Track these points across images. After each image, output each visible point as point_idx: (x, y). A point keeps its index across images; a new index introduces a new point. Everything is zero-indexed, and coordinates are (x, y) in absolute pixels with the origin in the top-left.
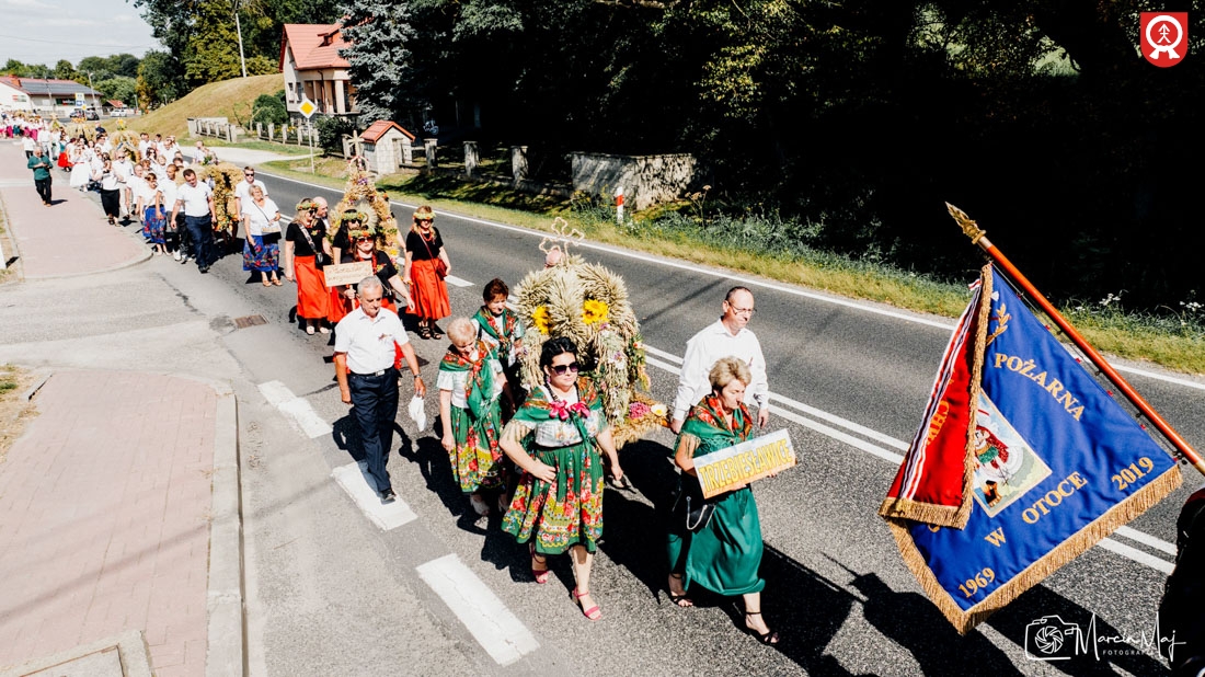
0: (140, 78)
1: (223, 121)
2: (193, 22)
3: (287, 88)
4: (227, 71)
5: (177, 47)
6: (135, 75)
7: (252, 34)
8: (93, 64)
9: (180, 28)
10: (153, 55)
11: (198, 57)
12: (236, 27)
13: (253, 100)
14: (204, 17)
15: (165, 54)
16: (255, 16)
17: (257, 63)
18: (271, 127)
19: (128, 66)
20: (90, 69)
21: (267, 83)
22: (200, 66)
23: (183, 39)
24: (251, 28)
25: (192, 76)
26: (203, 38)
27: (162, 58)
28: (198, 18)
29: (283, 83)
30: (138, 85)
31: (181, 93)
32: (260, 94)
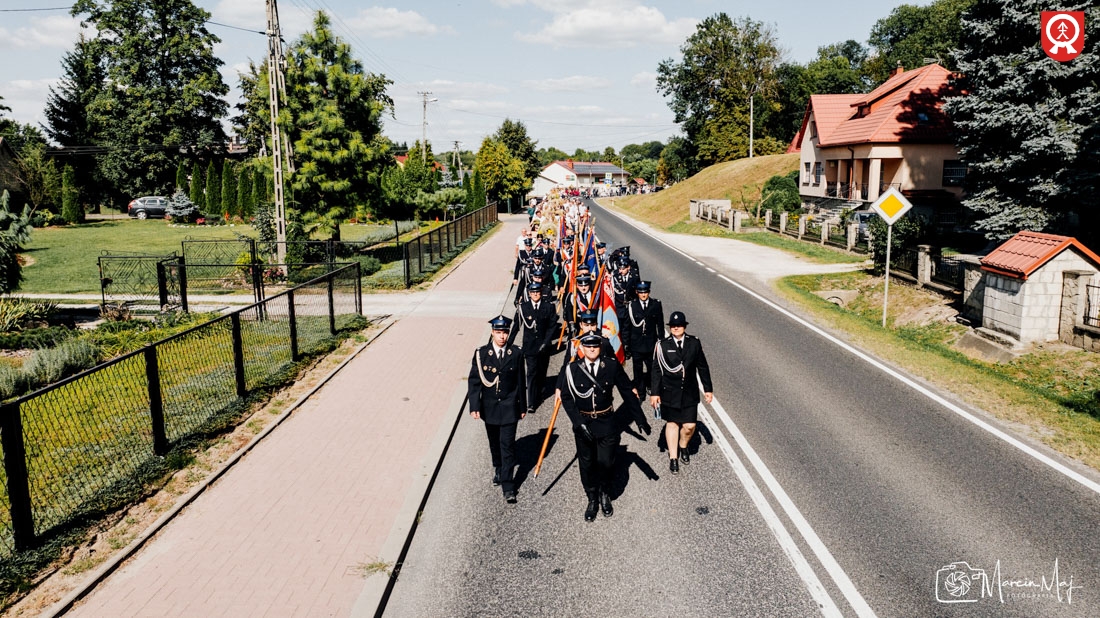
1: (726, 205)
2: (711, 107)
3: (803, 169)
4: (735, 151)
6: (658, 157)
7: (763, 116)
12: (749, 110)
15: (682, 139)
16: (769, 99)
17: (765, 144)
18: (784, 217)
19: (655, 150)
22: (712, 147)
23: (700, 122)
24: (762, 111)
26: (717, 121)
27: (680, 144)
28: (715, 102)
29: (799, 161)
30: (658, 166)
31: (691, 174)
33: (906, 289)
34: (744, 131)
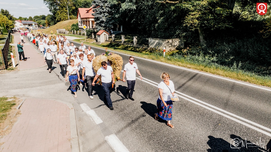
0: (46, 20)
1: (64, 30)
2: (58, 8)
3: (79, 22)
4: (65, 18)
5: (54, 14)
6: (45, 19)
7: (71, 10)
8: (36, 17)
9: (55, 9)
10: (49, 15)
11: (59, 15)
12: (67, 9)
13: (71, 25)
14: (60, 7)
15: (51, 15)
16: (71, 6)
17: (72, 17)
18: (75, 31)
19: (44, 18)
20: (36, 18)
21: (74, 21)
22: (59, 17)
23: (56, 11)
24: (70, 9)
25: (58, 20)
26: (60, 11)
27: (51, 16)
28: (59, 7)
29: (78, 21)
30: (46, 22)
31: (55, 23)
32: (73, 24)
33: (91, 39)
34: (67, 14)
